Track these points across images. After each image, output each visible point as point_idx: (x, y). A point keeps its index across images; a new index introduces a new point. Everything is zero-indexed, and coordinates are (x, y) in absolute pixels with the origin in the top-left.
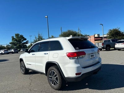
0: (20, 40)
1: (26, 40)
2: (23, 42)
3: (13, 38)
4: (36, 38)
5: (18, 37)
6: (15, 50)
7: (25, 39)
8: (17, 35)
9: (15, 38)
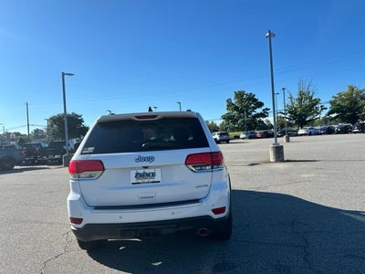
0: (247, 107)
1: (263, 108)
2: (253, 113)
3: (230, 104)
4: (291, 98)
5: (241, 101)
6: (221, 135)
7: (261, 105)
8: (239, 95)
9: (233, 102)
